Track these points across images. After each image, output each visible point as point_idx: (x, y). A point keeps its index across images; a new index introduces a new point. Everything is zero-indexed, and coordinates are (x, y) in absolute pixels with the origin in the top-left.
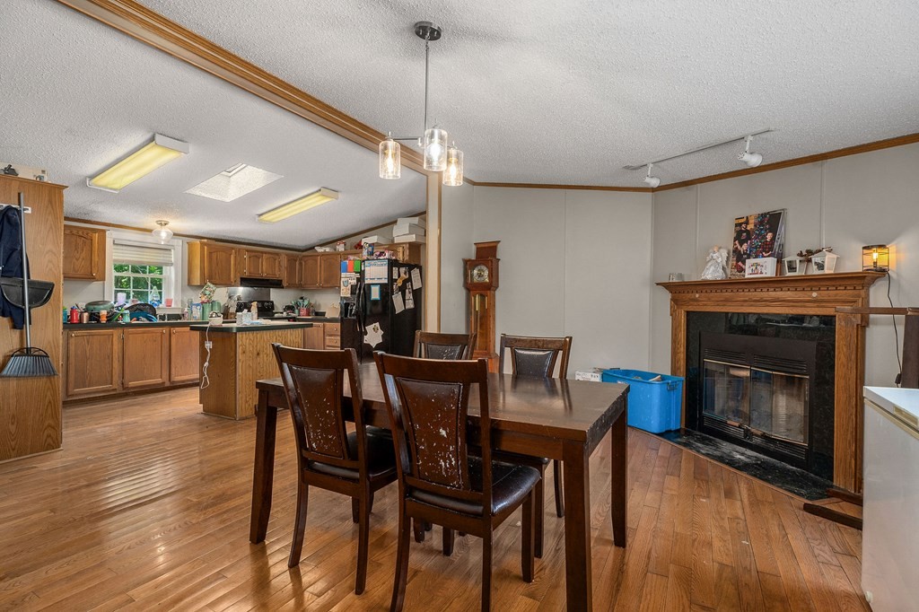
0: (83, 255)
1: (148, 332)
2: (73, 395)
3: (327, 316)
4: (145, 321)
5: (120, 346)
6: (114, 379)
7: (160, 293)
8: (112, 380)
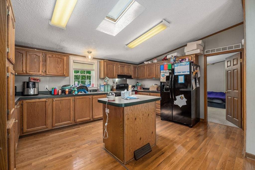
0: (61, 65)
1: (84, 98)
2: (55, 127)
3: (150, 90)
4: (83, 93)
5: (73, 104)
6: (71, 119)
7: (90, 81)
8: (70, 119)
